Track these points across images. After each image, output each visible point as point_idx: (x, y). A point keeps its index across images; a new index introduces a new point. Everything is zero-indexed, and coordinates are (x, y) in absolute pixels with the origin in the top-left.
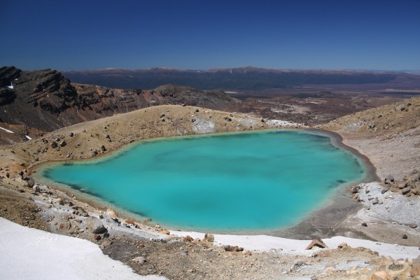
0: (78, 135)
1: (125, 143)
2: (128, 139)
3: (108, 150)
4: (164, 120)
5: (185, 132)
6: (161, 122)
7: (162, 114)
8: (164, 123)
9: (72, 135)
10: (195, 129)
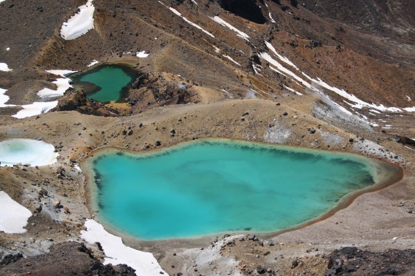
0: (145, 127)
1: (186, 140)
2: (194, 135)
3: (162, 145)
4: (243, 120)
5: (254, 137)
6: (239, 121)
7: (246, 112)
8: (242, 123)
9: (141, 125)
10: (266, 136)
